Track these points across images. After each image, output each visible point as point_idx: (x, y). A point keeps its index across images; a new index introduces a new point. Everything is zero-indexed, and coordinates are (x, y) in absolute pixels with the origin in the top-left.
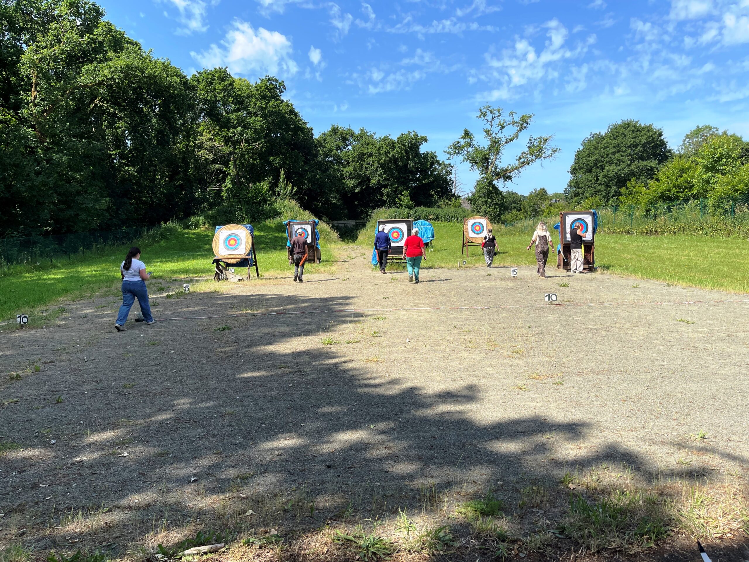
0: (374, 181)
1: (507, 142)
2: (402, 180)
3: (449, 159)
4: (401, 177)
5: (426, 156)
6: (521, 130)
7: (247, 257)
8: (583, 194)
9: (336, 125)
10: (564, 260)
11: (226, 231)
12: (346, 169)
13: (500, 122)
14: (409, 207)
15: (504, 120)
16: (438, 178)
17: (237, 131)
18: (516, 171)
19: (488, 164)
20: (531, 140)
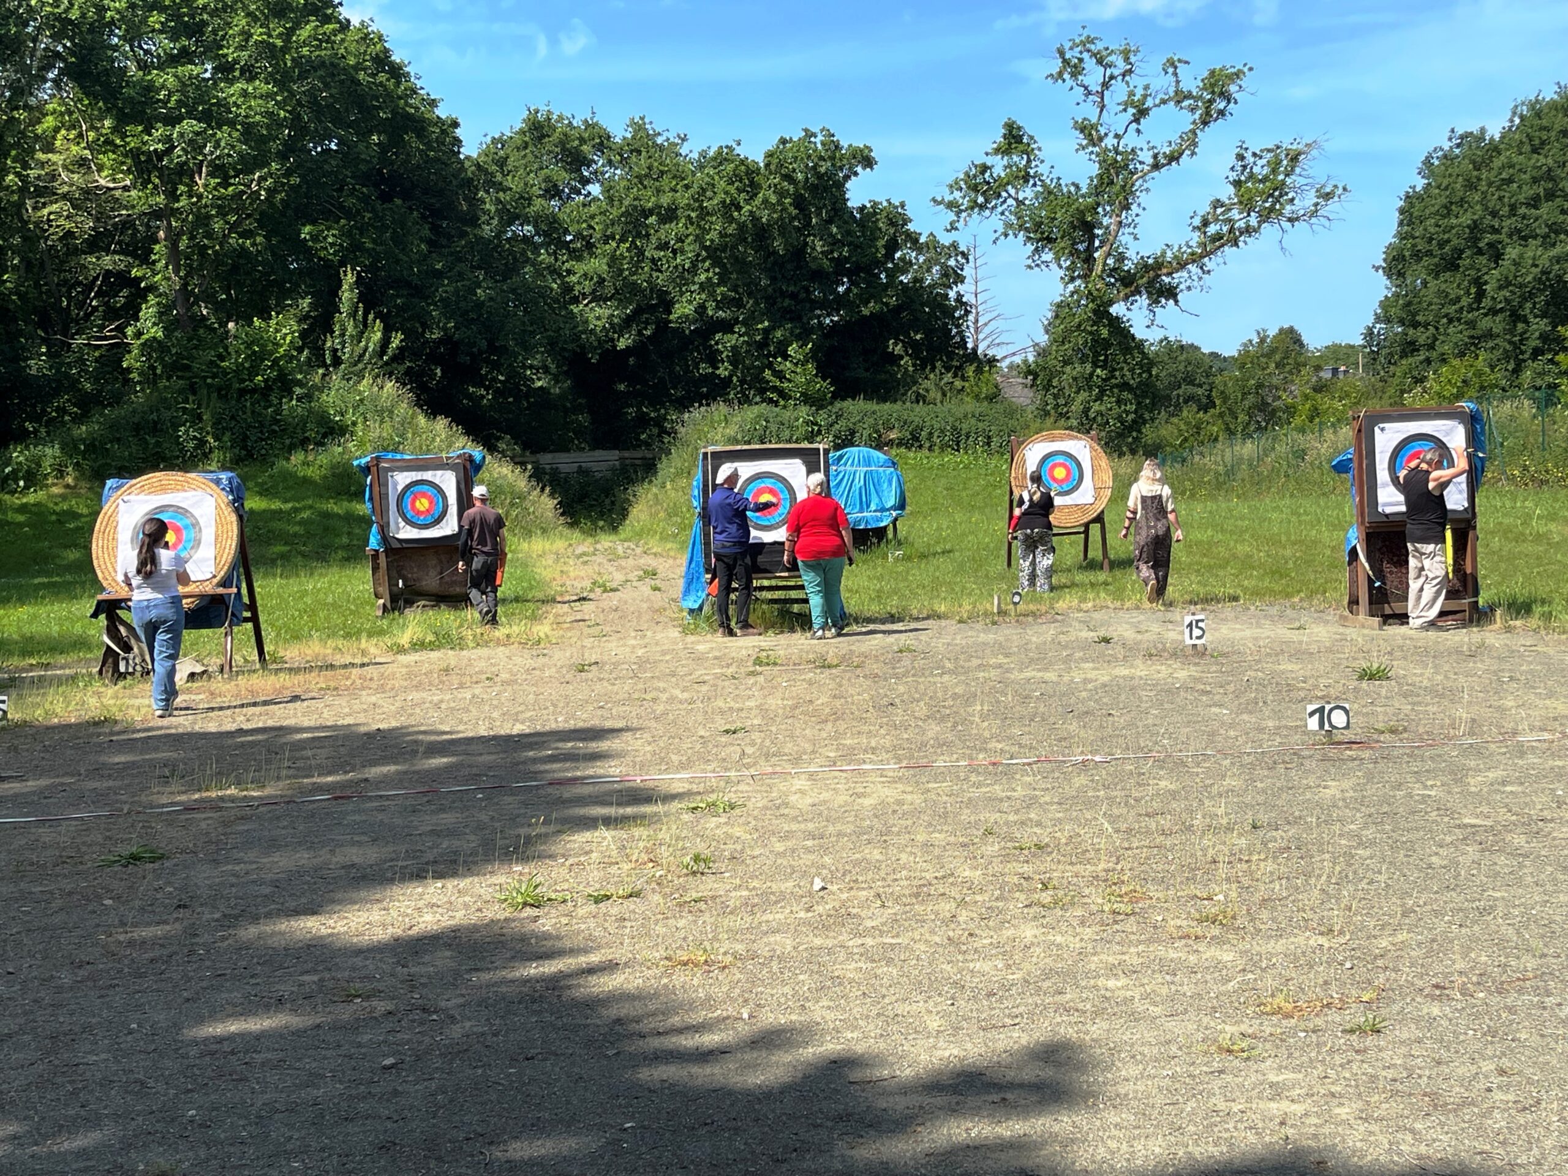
0: (683, 308)
1: (1156, 166)
2: (787, 302)
3: (953, 228)
4: (783, 294)
5: (869, 215)
6: (1205, 123)
7: (221, 590)
8: (1431, 347)
9: (543, 109)
10: (1371, 582)
11: (142, 497)
12: (580, 268)
13: (1132, 94)
14: (815, 401)
15: (1146, 87)
16: (914, 294)
17: (181, 135)
18: (1192, 268)
19: (1091, 242)
20: (1240, 157)
